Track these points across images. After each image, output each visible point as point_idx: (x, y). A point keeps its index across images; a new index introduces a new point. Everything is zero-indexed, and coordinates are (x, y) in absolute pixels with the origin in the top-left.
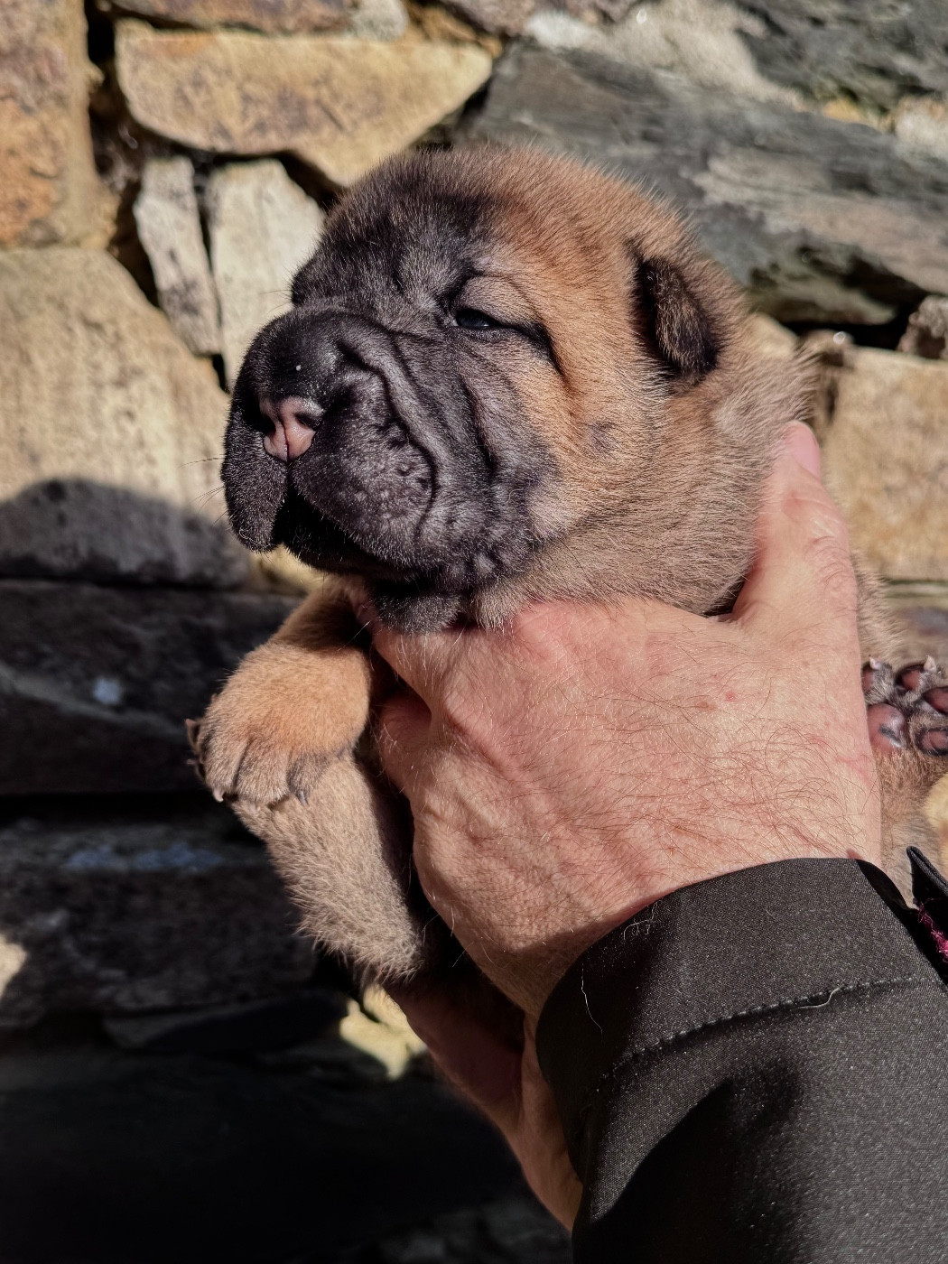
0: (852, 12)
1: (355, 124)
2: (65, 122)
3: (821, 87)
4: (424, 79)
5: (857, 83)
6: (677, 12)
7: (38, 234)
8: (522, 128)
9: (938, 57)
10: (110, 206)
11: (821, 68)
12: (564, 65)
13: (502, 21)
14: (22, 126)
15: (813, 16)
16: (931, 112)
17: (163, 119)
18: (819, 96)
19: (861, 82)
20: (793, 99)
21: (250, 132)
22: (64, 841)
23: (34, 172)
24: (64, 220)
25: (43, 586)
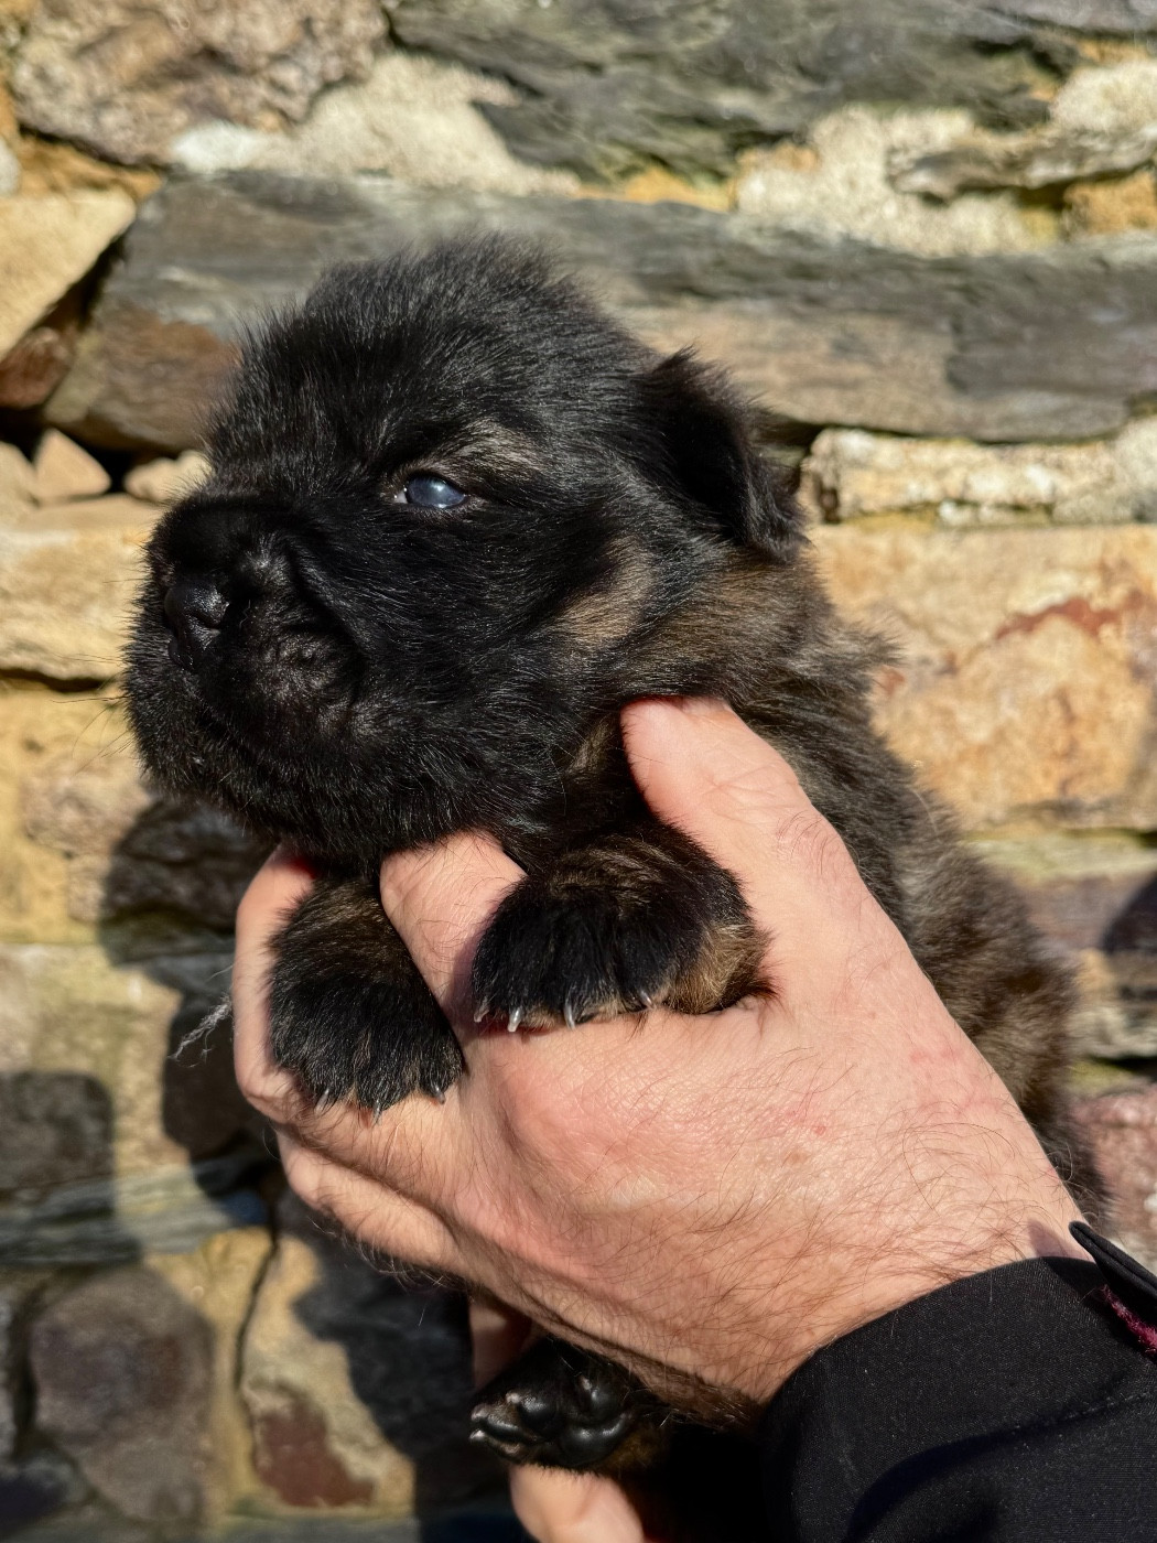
0: (643, 44)
3: (608, 160)
4: (30, 245)
5: (667, 144)
6: (386, 91)
8: (175, 286)
9: (791, 81)
11: (601, 133)
12: (225, 193)
13: (141, 148)
15: (588, 60)
16: (796, 164)
18: (607, 172)
19: (672, 139)
20: (566, 185)
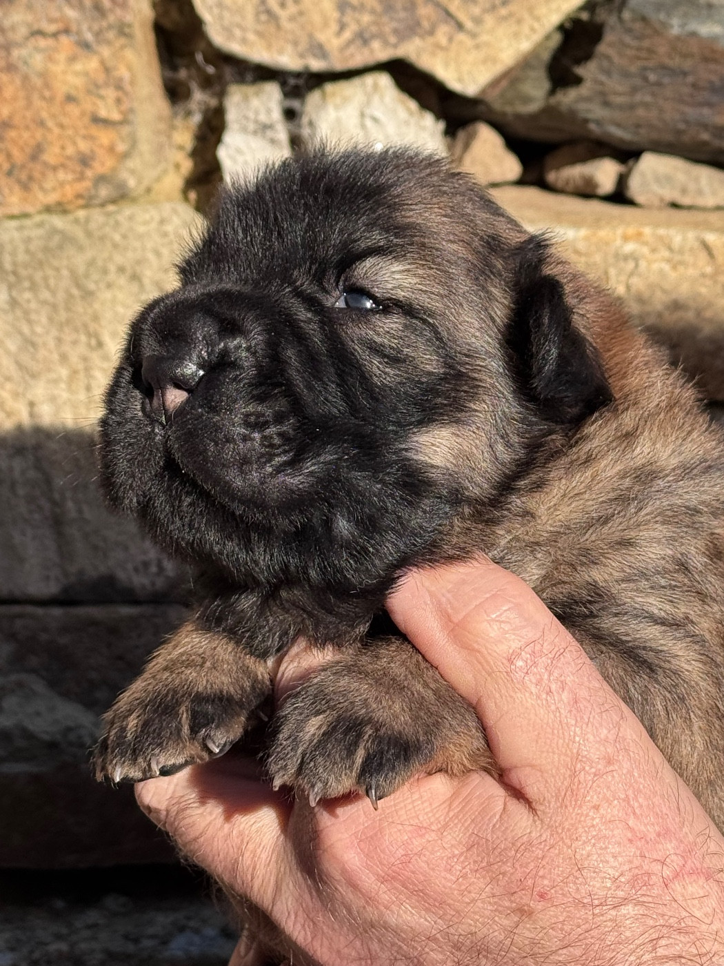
1: (478, 21)
2: (129, 54)
7: (104, 192)
10: (185, 137)
14: (78, 67)
17: (244, 41)
21: (349, 43)
22: (162, 921)
23: (96, 120)
24: (133, 172)
25: (126, 611)
